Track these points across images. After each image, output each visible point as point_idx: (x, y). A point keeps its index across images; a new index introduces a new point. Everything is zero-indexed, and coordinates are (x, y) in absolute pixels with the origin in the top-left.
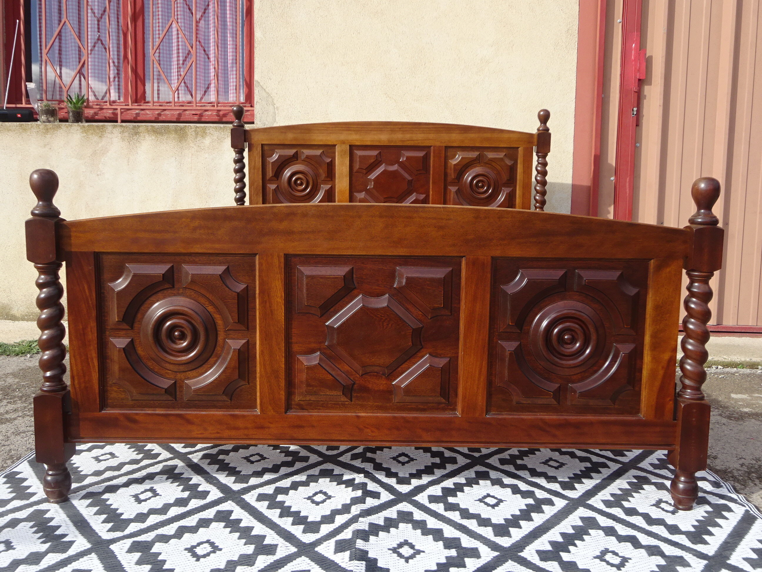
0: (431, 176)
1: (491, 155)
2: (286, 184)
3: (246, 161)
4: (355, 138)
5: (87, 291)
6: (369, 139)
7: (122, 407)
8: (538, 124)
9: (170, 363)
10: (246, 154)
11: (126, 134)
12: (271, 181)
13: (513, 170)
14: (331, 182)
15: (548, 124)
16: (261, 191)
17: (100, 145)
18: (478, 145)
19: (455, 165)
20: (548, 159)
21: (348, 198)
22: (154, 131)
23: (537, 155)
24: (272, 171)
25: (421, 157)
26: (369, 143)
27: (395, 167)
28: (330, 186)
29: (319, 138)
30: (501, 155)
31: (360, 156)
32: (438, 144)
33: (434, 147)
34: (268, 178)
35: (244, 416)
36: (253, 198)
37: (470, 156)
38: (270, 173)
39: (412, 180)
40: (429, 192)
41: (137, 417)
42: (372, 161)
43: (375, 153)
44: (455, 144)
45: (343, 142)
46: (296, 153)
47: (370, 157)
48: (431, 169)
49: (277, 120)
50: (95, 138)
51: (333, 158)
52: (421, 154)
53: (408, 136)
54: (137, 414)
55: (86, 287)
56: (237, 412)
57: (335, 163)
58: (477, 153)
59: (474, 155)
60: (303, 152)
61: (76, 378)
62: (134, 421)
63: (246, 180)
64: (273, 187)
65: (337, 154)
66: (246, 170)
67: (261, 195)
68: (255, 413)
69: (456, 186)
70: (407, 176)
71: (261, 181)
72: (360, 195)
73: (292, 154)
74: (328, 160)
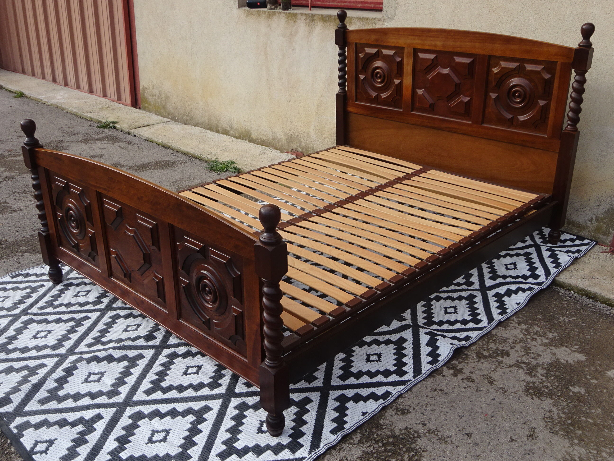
0: (475, 81)
1: (529, 67)
2: (370, 76)
4: (417, 42)
6: (428, 44)
7: (66, 248)
8: (580, 38)
11: (308, 21)
12: (361, 73)
13: (549, 83)
14: (400, 78)
15: (592, 39)
16: (354, 79)
17: (294, 28)
18: (518, 56)
19: (495, 73)
20: (587, 75)
21: (411, 93)
22: (323, 19)
23: (575, 71)
24: (362, 65)
25: (467, 63)
26: (427, 48)
27: (448, 71)
28: (400, 81)
29: (392, 41)
30: (539, 68)
31: (422, 59)
32: (482, 52)
33: (480, 55)
34: (359, 70)
36: (349, 85)
37: (510, 67)
38: (360, 67)
39: (460, 83)
40: (473, 96)
42: (429, 63)
43: (432, 56)
44: (497, 54)
45: (409, 45)
46: (378, 51)
47: (427, 60)
48: (476, 75)
49: (397, 13)
50: (292, 23)
51: (402, 58)
52: (467, 61)
53: (458, 44)
57: (404, 62)
58: (517, 64)
59: (513, 65)
60: (382, 51)
64: (362, 77)
65: (405, 55)
67: (354, 83)
69: (496, 93)
70: (456, 79)
71: (354, 72)
72: (420, 92)
73: (374, 52)
74: (399, 59)
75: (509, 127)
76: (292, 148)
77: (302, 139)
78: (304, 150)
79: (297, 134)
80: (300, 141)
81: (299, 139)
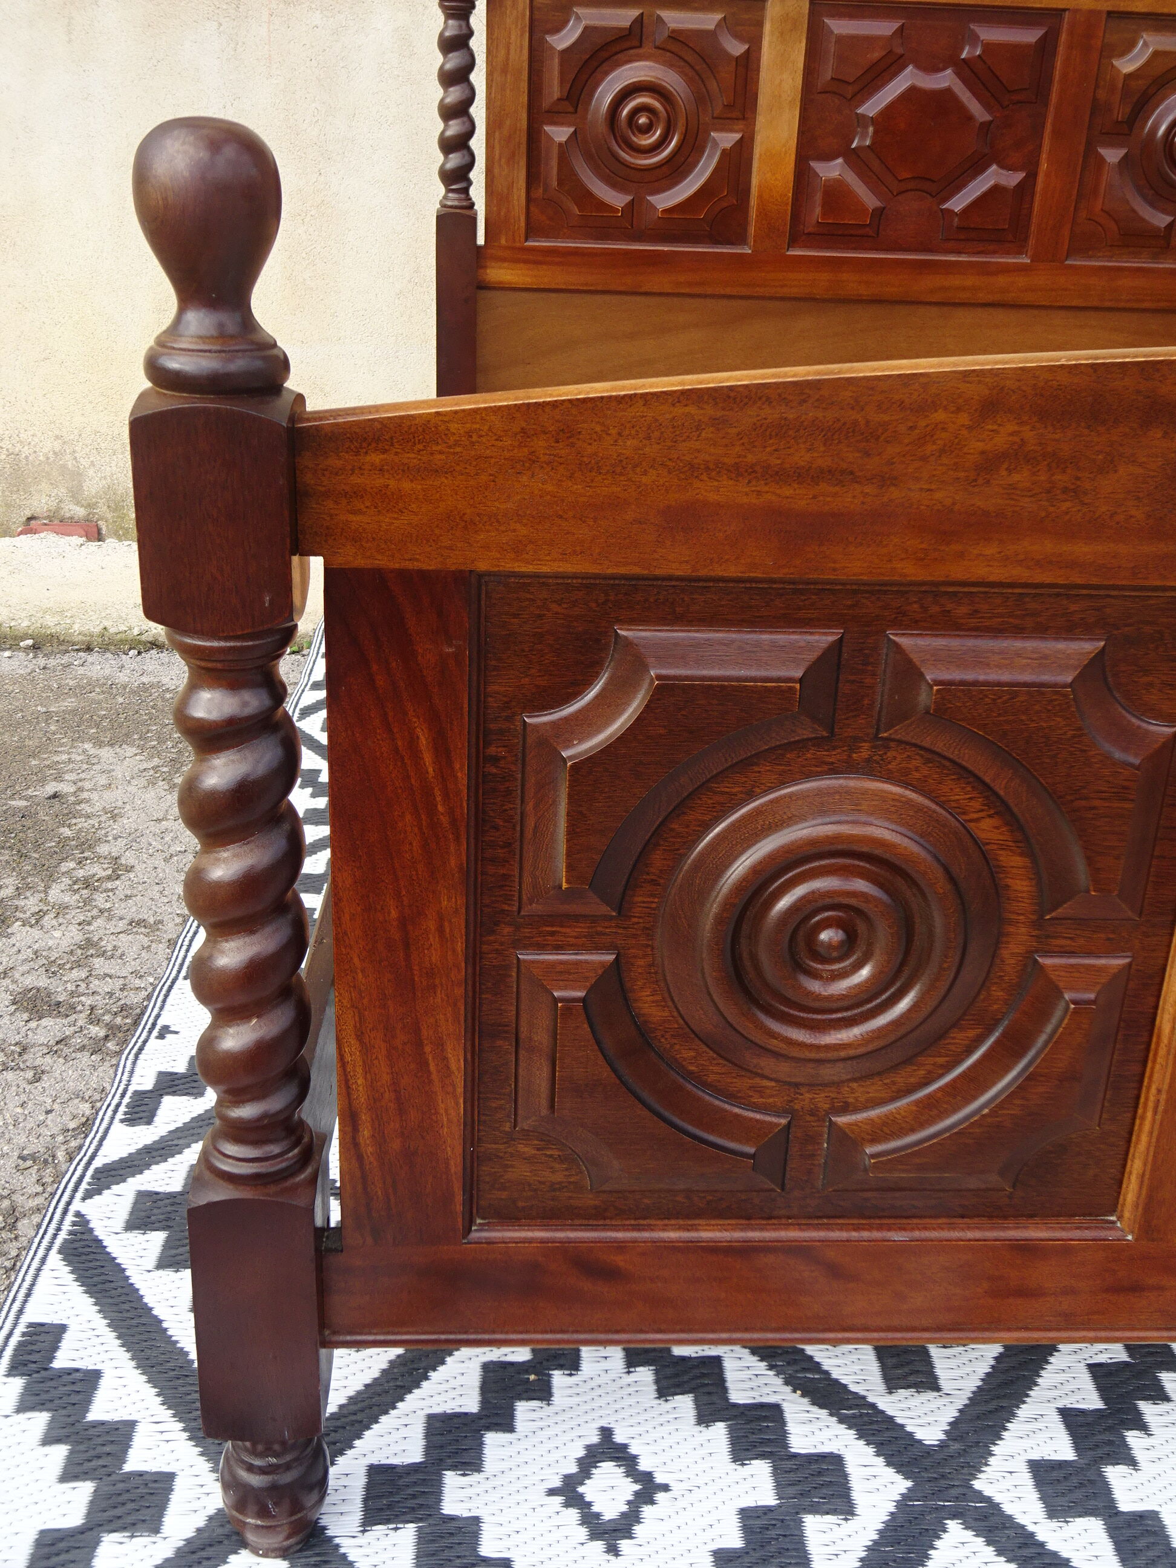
0: (1052, 109)
2: (602, 127)
3: (478, 44)
5: (428, 758)
7: (551, 1216)
9: (777, 1055)
10: (478, 19)
12: (555, 115)
14: (741, 125)
16: (523, 148)
19: (1129, 76)
21: (791, 177)
24: (562, 81)
25: (1028, 46)
27: (945, 79)
28: (738, 136)
31: (840, 39)
33: (1076, 11)
34: (546, 104)
35: (1065, 1250)
36: (496, 171)
38: (554, 89)
39: (991, 122)
40: (1037, 164)
41: (620, 1260)
42: (876, 55)
43: (884, 28)
44: (1137, 6)
46: (639, 21)
47: (869, 41)
48: (1055, 88)
51: (755, 42)
52: (1029, 36)
54: (620, 1247)
55: (423, 741)
56: (1035, 1232)
57: (759, 60)
60: (659, 18)
61: (364, 1117)
62: (609, 1274)
63: (478, 111)
64: (560, 133)
65: (767, 28)
66: (478, 78)
67: (523, 163)
68: (1111, 1235)
69: (1120, 145)
70: (977, 111)
71: (524, 116)
72: (832, 170)
73: (626, 24)
74: (736, 48)
75: (1155, 257)
76: (28, 514)
77: (85, 462)
78: (102, 509)
79: (49, 446)
80: (77, 475)
81: (64, 466)
